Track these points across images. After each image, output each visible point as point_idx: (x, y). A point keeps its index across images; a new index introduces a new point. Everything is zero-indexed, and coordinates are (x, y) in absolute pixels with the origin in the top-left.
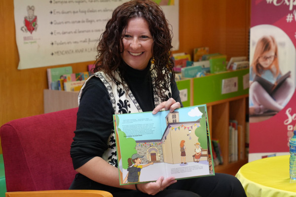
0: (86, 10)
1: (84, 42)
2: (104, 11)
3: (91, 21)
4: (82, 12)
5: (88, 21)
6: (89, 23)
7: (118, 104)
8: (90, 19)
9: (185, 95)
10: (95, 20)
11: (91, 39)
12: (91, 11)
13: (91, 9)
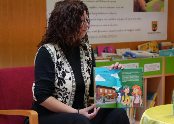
0: (97, 13)
1: (95, 32)
2: (110, 14)
3: (101, 20)
4: (94, 14)
5: (98, 19)
6: (99, 21)
7: (56, 63)
8: (100, 18)
9: (158, 67)
10: (104, 19)
11: (100, 30)
12: (101, 14)
13: (101, 12)
